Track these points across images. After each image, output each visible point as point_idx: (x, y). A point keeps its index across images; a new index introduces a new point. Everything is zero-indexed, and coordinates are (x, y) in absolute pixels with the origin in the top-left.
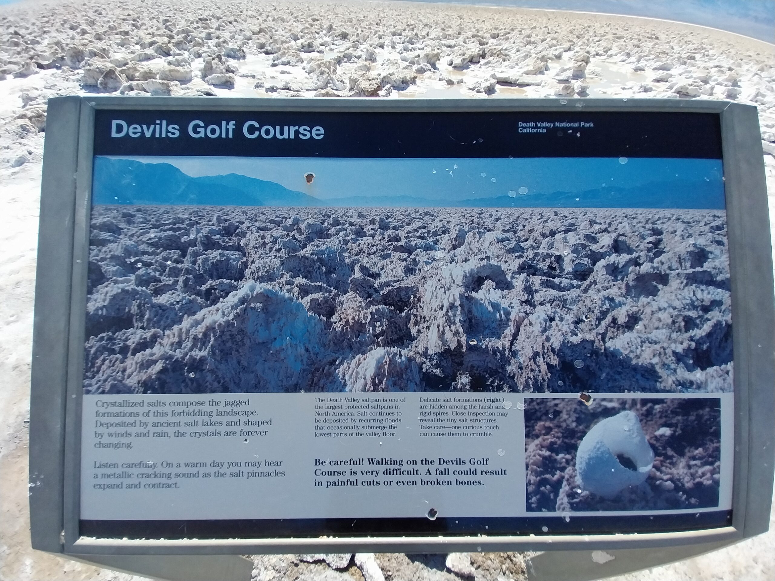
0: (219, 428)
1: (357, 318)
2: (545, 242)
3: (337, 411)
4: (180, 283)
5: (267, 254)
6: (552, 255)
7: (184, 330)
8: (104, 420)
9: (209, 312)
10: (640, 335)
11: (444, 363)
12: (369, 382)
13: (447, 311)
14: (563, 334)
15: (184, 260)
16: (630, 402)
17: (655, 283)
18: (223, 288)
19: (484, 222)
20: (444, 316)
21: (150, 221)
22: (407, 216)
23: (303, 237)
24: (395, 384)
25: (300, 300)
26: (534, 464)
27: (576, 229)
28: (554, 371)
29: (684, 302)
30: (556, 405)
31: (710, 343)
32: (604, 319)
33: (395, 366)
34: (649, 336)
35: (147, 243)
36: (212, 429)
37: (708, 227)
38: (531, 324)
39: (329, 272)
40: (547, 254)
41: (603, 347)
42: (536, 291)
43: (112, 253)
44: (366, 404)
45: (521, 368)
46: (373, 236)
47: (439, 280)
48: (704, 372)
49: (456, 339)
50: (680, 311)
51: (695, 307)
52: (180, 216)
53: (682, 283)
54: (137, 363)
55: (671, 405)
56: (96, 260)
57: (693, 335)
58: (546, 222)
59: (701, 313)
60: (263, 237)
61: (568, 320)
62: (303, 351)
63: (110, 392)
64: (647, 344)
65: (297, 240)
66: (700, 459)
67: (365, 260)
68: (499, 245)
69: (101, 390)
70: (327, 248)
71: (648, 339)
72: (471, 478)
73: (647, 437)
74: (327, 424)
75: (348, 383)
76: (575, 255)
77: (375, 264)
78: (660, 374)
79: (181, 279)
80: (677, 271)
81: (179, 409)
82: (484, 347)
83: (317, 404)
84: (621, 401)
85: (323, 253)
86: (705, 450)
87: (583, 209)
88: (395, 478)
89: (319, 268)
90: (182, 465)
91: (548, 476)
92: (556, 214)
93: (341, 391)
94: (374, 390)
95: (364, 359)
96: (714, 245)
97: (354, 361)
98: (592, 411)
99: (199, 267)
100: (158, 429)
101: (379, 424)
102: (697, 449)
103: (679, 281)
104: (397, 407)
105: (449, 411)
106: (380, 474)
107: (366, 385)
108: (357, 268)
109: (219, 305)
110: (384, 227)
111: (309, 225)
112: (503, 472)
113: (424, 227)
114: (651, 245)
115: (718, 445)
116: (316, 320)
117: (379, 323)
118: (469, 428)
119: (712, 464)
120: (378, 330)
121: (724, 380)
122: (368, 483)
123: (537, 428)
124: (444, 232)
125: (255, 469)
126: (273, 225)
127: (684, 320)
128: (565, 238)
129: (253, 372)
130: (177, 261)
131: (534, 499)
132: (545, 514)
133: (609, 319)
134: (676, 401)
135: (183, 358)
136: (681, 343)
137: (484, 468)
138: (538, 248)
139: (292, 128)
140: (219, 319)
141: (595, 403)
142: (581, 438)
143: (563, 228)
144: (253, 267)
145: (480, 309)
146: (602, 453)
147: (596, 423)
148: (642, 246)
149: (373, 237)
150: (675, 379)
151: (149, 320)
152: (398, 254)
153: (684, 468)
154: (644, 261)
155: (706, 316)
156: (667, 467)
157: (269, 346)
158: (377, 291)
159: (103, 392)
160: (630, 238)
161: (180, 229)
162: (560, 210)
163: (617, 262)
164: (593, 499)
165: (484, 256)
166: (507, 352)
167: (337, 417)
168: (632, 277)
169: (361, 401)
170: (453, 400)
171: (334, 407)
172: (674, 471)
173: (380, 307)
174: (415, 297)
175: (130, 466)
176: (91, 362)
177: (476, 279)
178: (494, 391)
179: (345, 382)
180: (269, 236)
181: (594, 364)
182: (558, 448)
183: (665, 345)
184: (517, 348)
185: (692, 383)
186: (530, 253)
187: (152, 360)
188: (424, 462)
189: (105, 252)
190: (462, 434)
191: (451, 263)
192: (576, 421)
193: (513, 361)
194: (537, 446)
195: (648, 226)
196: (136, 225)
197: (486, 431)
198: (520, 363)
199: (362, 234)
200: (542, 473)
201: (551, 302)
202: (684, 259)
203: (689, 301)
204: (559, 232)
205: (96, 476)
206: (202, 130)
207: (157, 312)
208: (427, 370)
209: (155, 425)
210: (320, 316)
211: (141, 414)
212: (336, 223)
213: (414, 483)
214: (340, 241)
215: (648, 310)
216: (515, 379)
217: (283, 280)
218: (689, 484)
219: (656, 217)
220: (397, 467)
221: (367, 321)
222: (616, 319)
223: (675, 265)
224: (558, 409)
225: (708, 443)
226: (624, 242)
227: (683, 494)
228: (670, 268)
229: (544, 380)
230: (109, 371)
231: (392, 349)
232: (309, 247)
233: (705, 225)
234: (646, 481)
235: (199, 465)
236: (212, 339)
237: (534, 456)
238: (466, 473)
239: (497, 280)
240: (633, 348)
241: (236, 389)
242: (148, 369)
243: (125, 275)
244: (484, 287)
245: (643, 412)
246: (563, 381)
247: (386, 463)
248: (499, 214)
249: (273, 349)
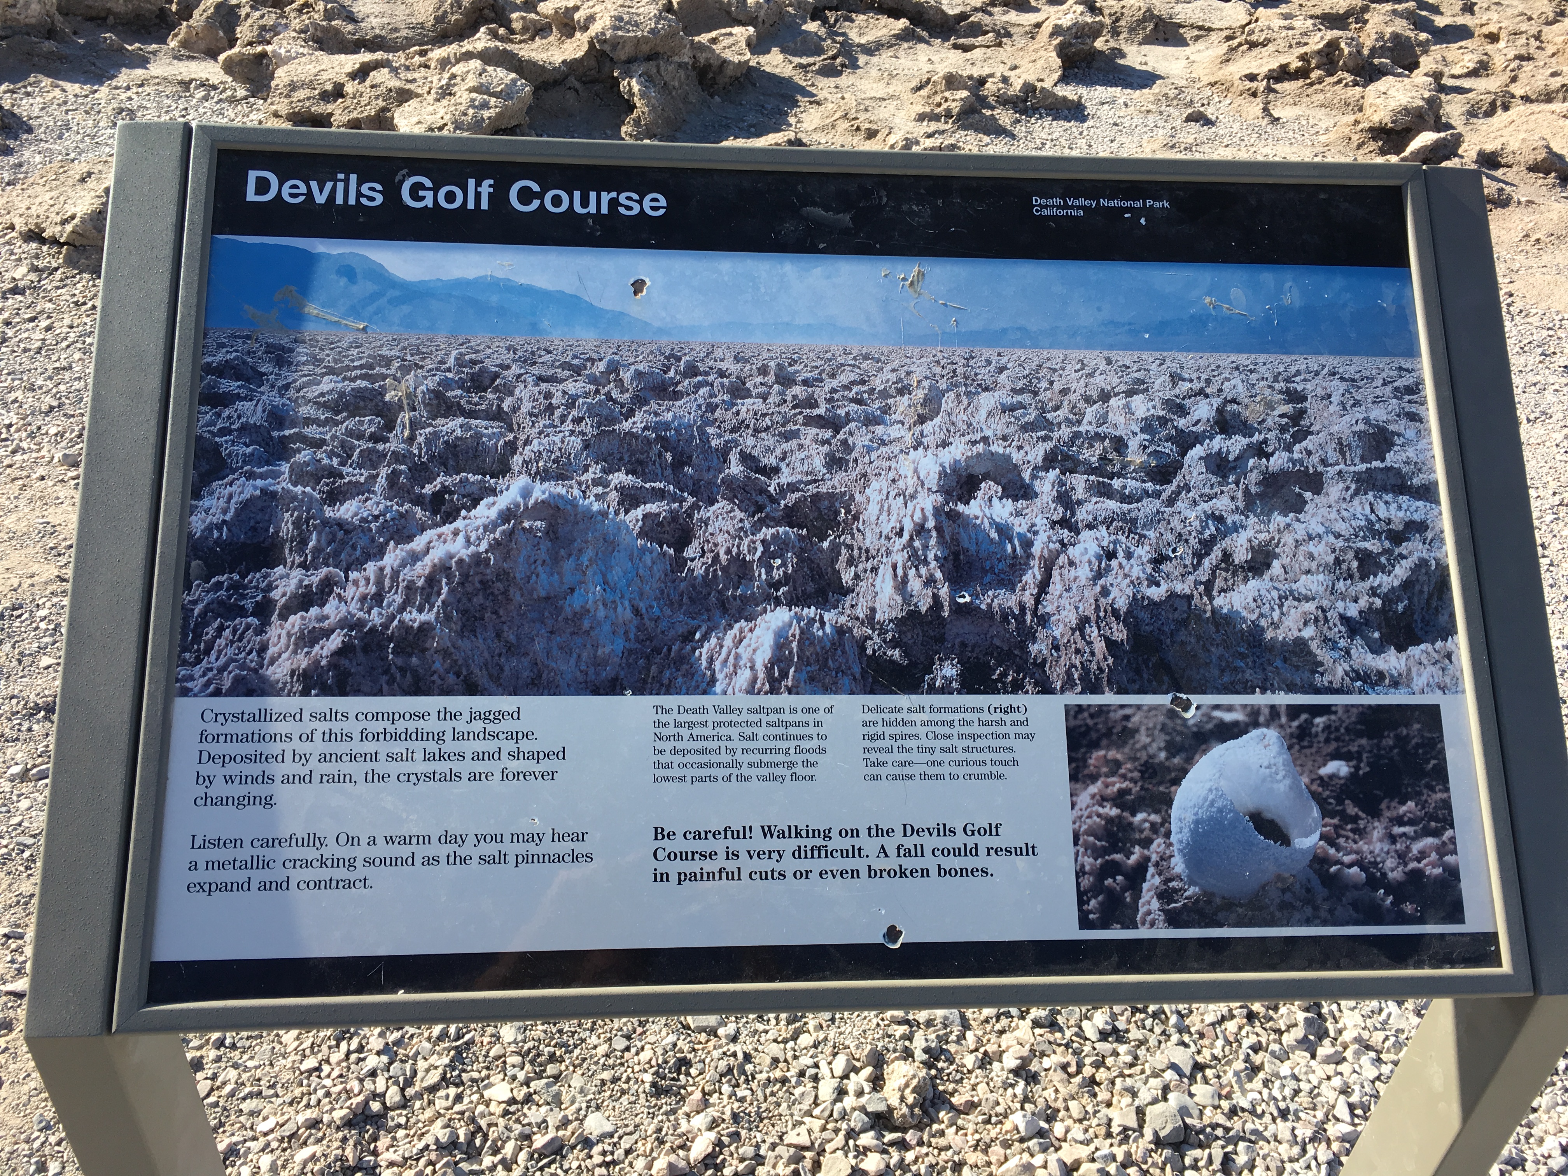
0: (456, 766)
1: (735, 550)
2: (1091, 412)
3: (696, 731)
4: (382, 481)
5: (555, 427)
6: (1105, 437)
7: (388, 570)
8: (218, 749)
9: (440, 536)
10: (1276, 584)
11: (908, 638)
12: (761, 675)
13: (911, 539)
14: (1132, 582)
15: (391, 435)
16: (1266, 711)
17: (1297, 490)
18: (469, 489)
19: (976, 375)
20: (904, 548)
21: (322, 360)
22: (830, 360)
23: (627, 395)
24: (812, 679)
25: (622, 515)
26: (1089, 832)
27: (1147, 390)
28: (1119, 653)
29: (1354, 523)
30: (1127, 718)
31: (1409, 599)
32: (1207, 554)
33: (812, 643)
34: (1294, 587)
35: (315, 403)
36: (442, 767)
37: (1388, 389)
38: (1071, 563)
39: (679, 464)
40: (1097, 434)
41: (1209, 607)
42: (1080, 503)
43: (243, 420)
44: (755, 718)
45: (1056, 648)
46: (764, 397)
47: (894, 481)
48: (1403, 655)
49: (929, 592)
50: (1347, 540)
51: (1375, 534)
52: (385, 352)
53: (1348, 488)
54: (289, 635)
55: (1344, 717)
56: (211, 432)
57: (1375, 585)
58: (1091, 375)
59: (1387, 544)
60: (548, 396)
61: (1140, 557)
62: (628, 614)
63: (233, 692)
64: (1290, 602)
65: (615, 401)
66: (1411, 822)
67: (750, 441)
68: (1006, 418)
69: (211, 688)
70: (675, 417)
71: (1291, 591)
72: (969, 862)
73: (1305, 780)
74: (678, 759)
75: (720, 676)
76: (1148, 437)
77: (769, 450)
78: (1319, 658)
79: (384, 472)
81: (376, 727)
82: (983, 607)
83: (656, 718)
84: (1249, 709)
85: (667, 426)
86: (1421, 805)
87: (1157, 354)
88: (816, 865)
89: (660, 455)
90: (380, 841)
91: (1117, 857)
92: (1109, 362)
93: (704, 693)
94: (774, 690)
95: (751, 630)
96: (1403, 421)
97: (731, 634)
98: (1195, 729)
99: (420, 449)
100: (332, 768)
102: (1403, 803)
103: (1341, 485)
104: (818, 724)
105: (922, 731)
106: (788, 855)
107: (755, 680)
108: (734, 457)
109: (459, 523)
110: (785, 380)
111: (639, 374)
112: (1029, 850)
113: (863, 382)
114: (1285, 420)
115: (1445, 795)
116: (655, 554)
117: (779, 562)
118: (959, 764)
119: (1436, 833)
120: (777, 574)
121: (1443, 670)
122: (763, 876)
123: (1091, 761)
124: (901, 392)
125: (532, 848)
126: (567, 373)
127: (1356, 557)
128: (1127, 406)
129: (526, 654)
130: (375, 438)
131: (1093, 903)
132: (1116, 933)
134: (1355, 710)
135: (386, 626)
136: (1356, 601)
137: (993, 842)
138: (1079, 422)
139: (604, 194)
140: (459, 549)
141: (1199, 713)
142: (1177, 782)
143: (1123, 388)
144: (528, 452)
145: (973, 535)
146: (1220, 811)
147: (1205, 752)
148: (1269, 422)
149: (765, 399)
150: (1348, 668)
151: (317, 551)
152: (813, 431)
153: (1381, 840)
154: (1276, 449)
155: (1397, 551)
156: (1347, 838)
157: (561, 603)
158: (773, 500)
159: (217, 693)
160: (1247, 406)
161: (382, 377)
162: (1113, 354)
163: (1225, 450)
164: (1209, 902)
165: (978, 436)
166: (1028, 618)
167: (699, 745)
168: (1254, 477)
169: (745, 711)
170: (927, 709)
171: (691, 725)
172: (1363, 846)
173: (781, 530)
174: (848, 512)
175: (268, 843)
176: (193, 632)
177: (963, 479)
178: (1006, 692)
179: (713, 675)
180: (560, 393)
181: (1193, 640)
182: (1133, 801)
183: (1325, 603)
184: (1048, 610)
185: (1381, 675)
186: (1065, 432)
187: (320, 628)
188: (873, 832)
189: (229, 417)
190: (947, 777)
191: (915, 448)
192: (1165, 748)
193: (1041, 634)
194: (1093, 796)
195: (1277, 386)
196: (294, 368)
197: (994, 769)
198: (1054, 638)
199: (743, 393)
200: (1104, 851)
201: (1108, 522)
202: (1349, 445)
203: (1363, 523)
204: (1116, 395)
205: (194, 866)
206: (429, 195)
207: (334, 536)
208: (874, 651)
209: (324, 758)
210: (661, 547)
211: (296, 737)
212: (693, 371)
213: (855, 874)
214: (699, 406)
215: (1288, 539)
216: (1047, 668)
217: (589, 476)
218: (1396, 875)
219: (1293, 370)
220: (819, 842)
221: (757, 557)
222: (1230, 555)
223: (1333, 456)
224: (1130, 725)
225: (1425, 791)
226: (1237, 415)
227: (1387, 894)
228: (1324, 462)
229: (1101, 670)
230: (230, 651)
231: (806, 610)
232: (638, 416)
233: (1384, 384)
234: (1310, 866)
235: (414, 840)
236: (445, 590)
237: (1089, 817)
238: (956, 852)
239: (1004, 481)
240: (1266, 609)
241: (493, 687)
242: (312, 646)
243: (268, 463)
244: (980, 494)
245: (1293, 730)
246: (1138, 672)
247: (798, 834)
248: (1004, 360)
249: (568, 609)
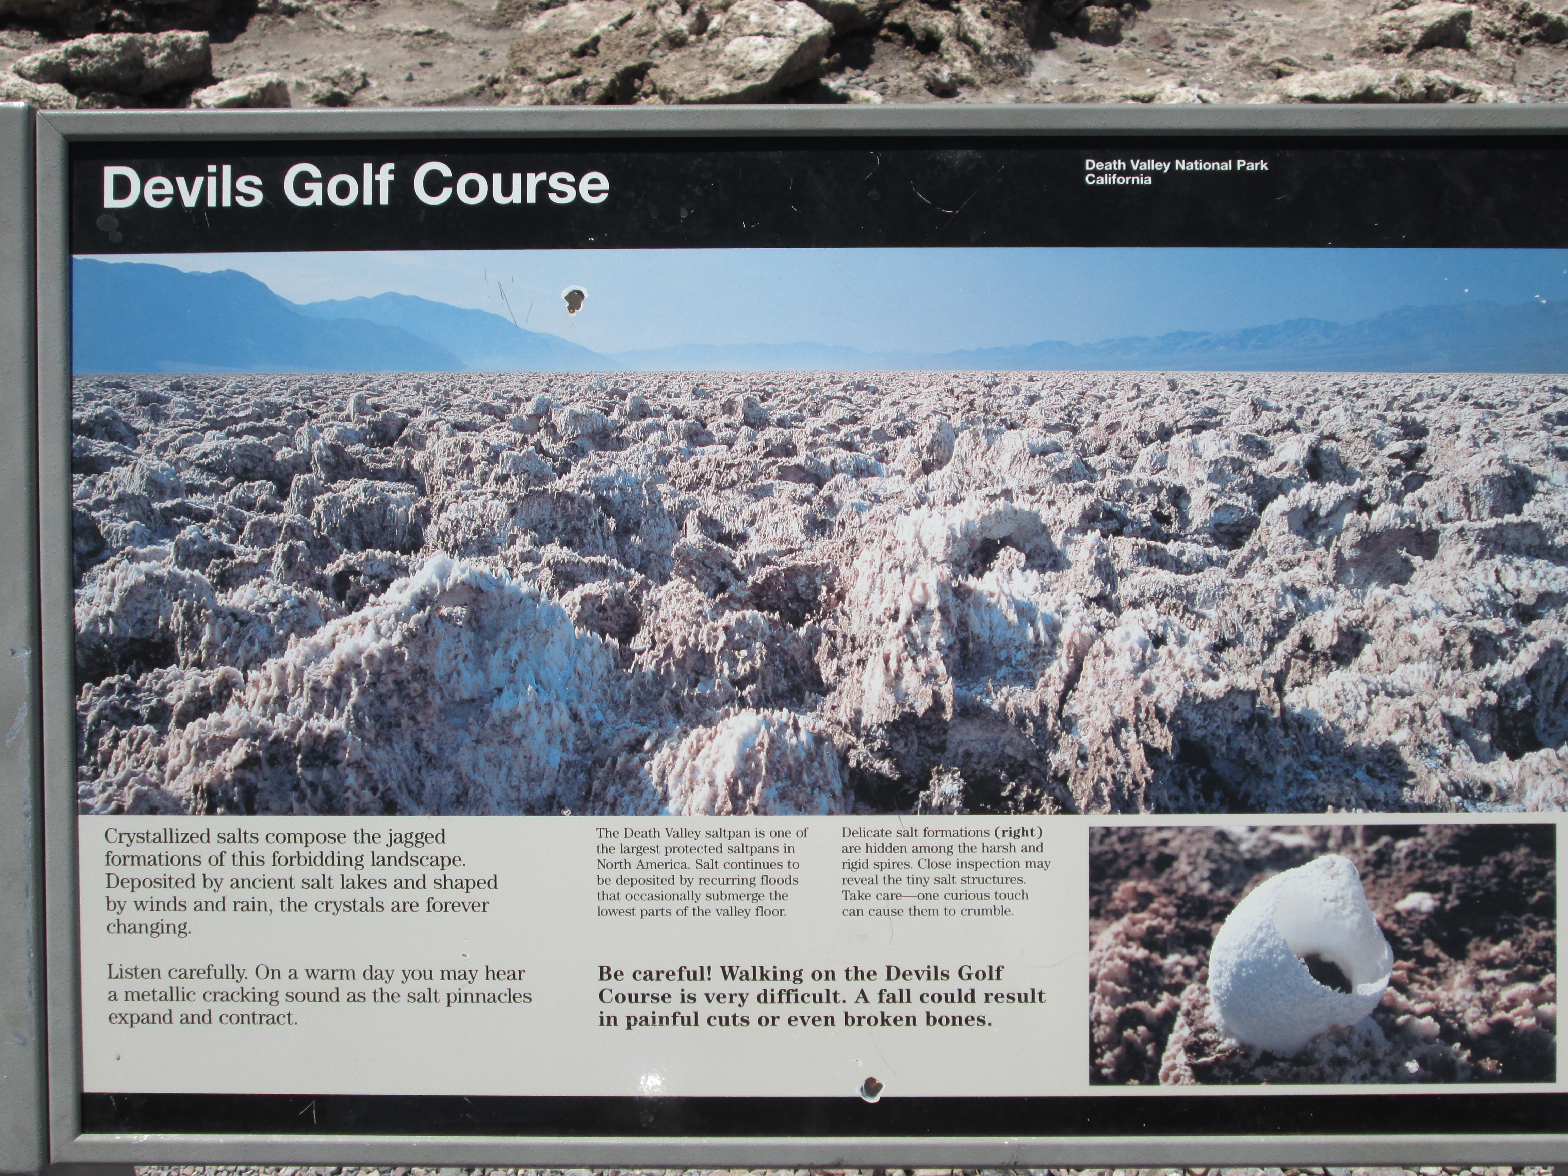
0: (379, 894)
1: (691, 640)
2: (1145, 455)
3: (647, 857)
4: (278, 561)
5: (475, 487)
6: (1162, 487)
7: (290, 669)
8: (125, 872)
9: (346, 627)
10: (1365, 676)
11: (900, 747)
12: (723, 792)
13: (909, 623)
14: (1183, 675)
15: (285, 504)
16: (1338, 834)
17: (1404, 553)
18: (376, 569)
19: (1000, 407)
20: (900, 634)
21: (203, 412)
22: (813, 392)
23: (561, 445)
24: (783, 796)
25: (556, 598)
26: (1108, 977)
27: (1219, 424)
28: (1161, 763)
29: (1473, 597)
30: (1164, 842)
31: (1533, 693)
32: (1282, 638)
33: (784, 754)
34: (1388, 678)
35: (199, 466)
36: (362, 895)
37: (1537, 417)
38: (1108, 652)
39: (624, 531)
40: (1152, 484)
41: (1278, 706)
42: (1123, 574)
43: (120, 489)
44: (714, 842)
45: (1083, 757)
46: (730, 443)
47: (889, 549)
48: (1518, 763)
49: (928, 689)
50: (1462, 618)
51: (1499, 610)
52: (273, 398)
53: (1469, 551)
54: (189, 746)
55: (1434, 840)
56: (85, 505)
57: (1491, 675)
58: (1148, 405)
59: (1512, 623)
60: (466, 448)
61: (1196, 643)
62: (565, 719)
63: (134, 810)
64: (1382, 698)
65: (546, 453)
66: (1504, 965)
67: (712, 501)
68: (1035, 464)
69: (113, 805)
70: (619, 472)
71: (1384, 685)
72: (963, 1010)
73: (1377, 915)
74: (625, 889)
75: (673, 793)
76: (1217, 486)
77: (735, 512)
78: (1411, 768)
79: (279, 549)
80: (1459, 524)
81: (288, 850)
82: (995, 707)
83: (599, 842)
84: (1316, 831)
85: (609, 483)
86: (1519, 945)
87: (1236, 375)
88: (784, 1010)
89: (601, 521)
90: (302, 974)
91: (1141, 1005)
92: (1173, 386)
93: (655, 812)
94: (737, 810)
95: (711, 738)
96: (1552, 460)
97: (686, 743)
98: (1247, 856)
99: (319, 522)
100: (245, 895)
101: (745, 889)
102: (1495, 941)
103: (1461, 547)
104: (789, 849)
105: (913, 858)
106: (751, 1000)
107: (714, 797)
108: (691, 522)
109: (367, 611)
110: (756, 421)
111: (576, 417)
112: (1037, 996)
113: (854, 420)
114: (1397, 462)
115: (1549, 933)
116: (596, 646)
117: (744, 653)
118: (958, 897)
119: (1534, 978)
120: (742, 669)
122: (724, 1021)
123: (1117, 894)
124: (901, 432)
125: (464, 986)
126: (488, 418)
127: (1471, 640)
128: (1193, 445)
129: (449, 767)
130: (268, 508)
131: (1108, 1057)
132: (1133, 1090)
133: (1293, 637)
134: (1448, 832)
135: (292, 735)
136: (1464, 696)
137: (993, 987)
138: (1129, 468)
139: (531, 176)
140: (368, 642)
141: (1254, 836)
142: (1220, 918)
143: (1189, 421)
144: (444, 520)
145: (986, 618)
146: (1270, 952)
147: (1257, 883)
148: (1376, 465)
149: (730, 446)
150: (1445, 780)
151: (212, 645)
152: (789, 486)
153: (1463, 986)
154: (1381, 500)
155: (1524, 631)
156: (1422, 983)
157: (487, 706)
158: (739, 576)
159: (119, 811)
160: (1349, 443)
161: (272, 430)
162: (1180, 376)
163: (1314, 502)
164: (1246, 1056)
165: (998, 489)
166: (1050, 720)
167: (650, 873)
168: (1350, 537)
169: (703, 835)
170: (920, 833)
171: (641, 850)
172: (1440, 992)
173: (749, 613)
174: (831, 590)
175: (185, 974)
176: (89, 741)
177: (977, 545)
178: (1017, 811)
179: (665, 792)
180: (480, 445)
181: (1254, 747)
182: (1165, 940)
183: (1425, 699)
184: (1075, 710)
185: (1486, 789)
186: (1110, 482)
187: (221, 737)
188: (852, 975)
189: (105, 487)
190: (941, 912)
191: (918, 506)
192: (1209, 878)
193: (1065, 740)
194: (1117, 936)
195: (1390, 416)
196: (171, 423)
197: (999, 904)
198: (1081, 746)
199: (703, 438)
200: (1127, 998)
201: (1158, 599)
202: (1476, 494)
203: (1484, 596)
204: (1180, 431)
205: (113, 997)
206: (317, 188)
207: (229, 628)
208: (859, 763)
209: (236, 884)
210: (604, 638)
211: (204, 860)
212: (641, 411)
213: (830, 1021)
214: (649, 457)
215: (1386, 618)
216: (1070, 783)
217: (516, 550)
218: (1476, 1024)
219: (1413, 393)
220: (788, 985)
221: (718, 648)
222: (1311, 639)
223: (1454, 508)
224: (1167, 851)
225: (1525, 928)
226: (1334, 455)
227: (1464, 1047)
228: (1442, 517)
229: (1136, 784)
230: (129, 763)
231: (777, 712)
232: (575, 471)
233: (1531, 411)
234: (1374, 1015)
235: (338, 975)
236: (355, 691)
237: (1110, 959)
238: (949, 998)
239: (1028, 547)
240: (1349, 708)
241: (413, 806)
242: (214, 758)
243: (151, 542)
244: (997, 564)
245: (1369, 855)
246: (1183, 786)
247: (764, 976)
248: (1037, 386)
249: (495, 715)
